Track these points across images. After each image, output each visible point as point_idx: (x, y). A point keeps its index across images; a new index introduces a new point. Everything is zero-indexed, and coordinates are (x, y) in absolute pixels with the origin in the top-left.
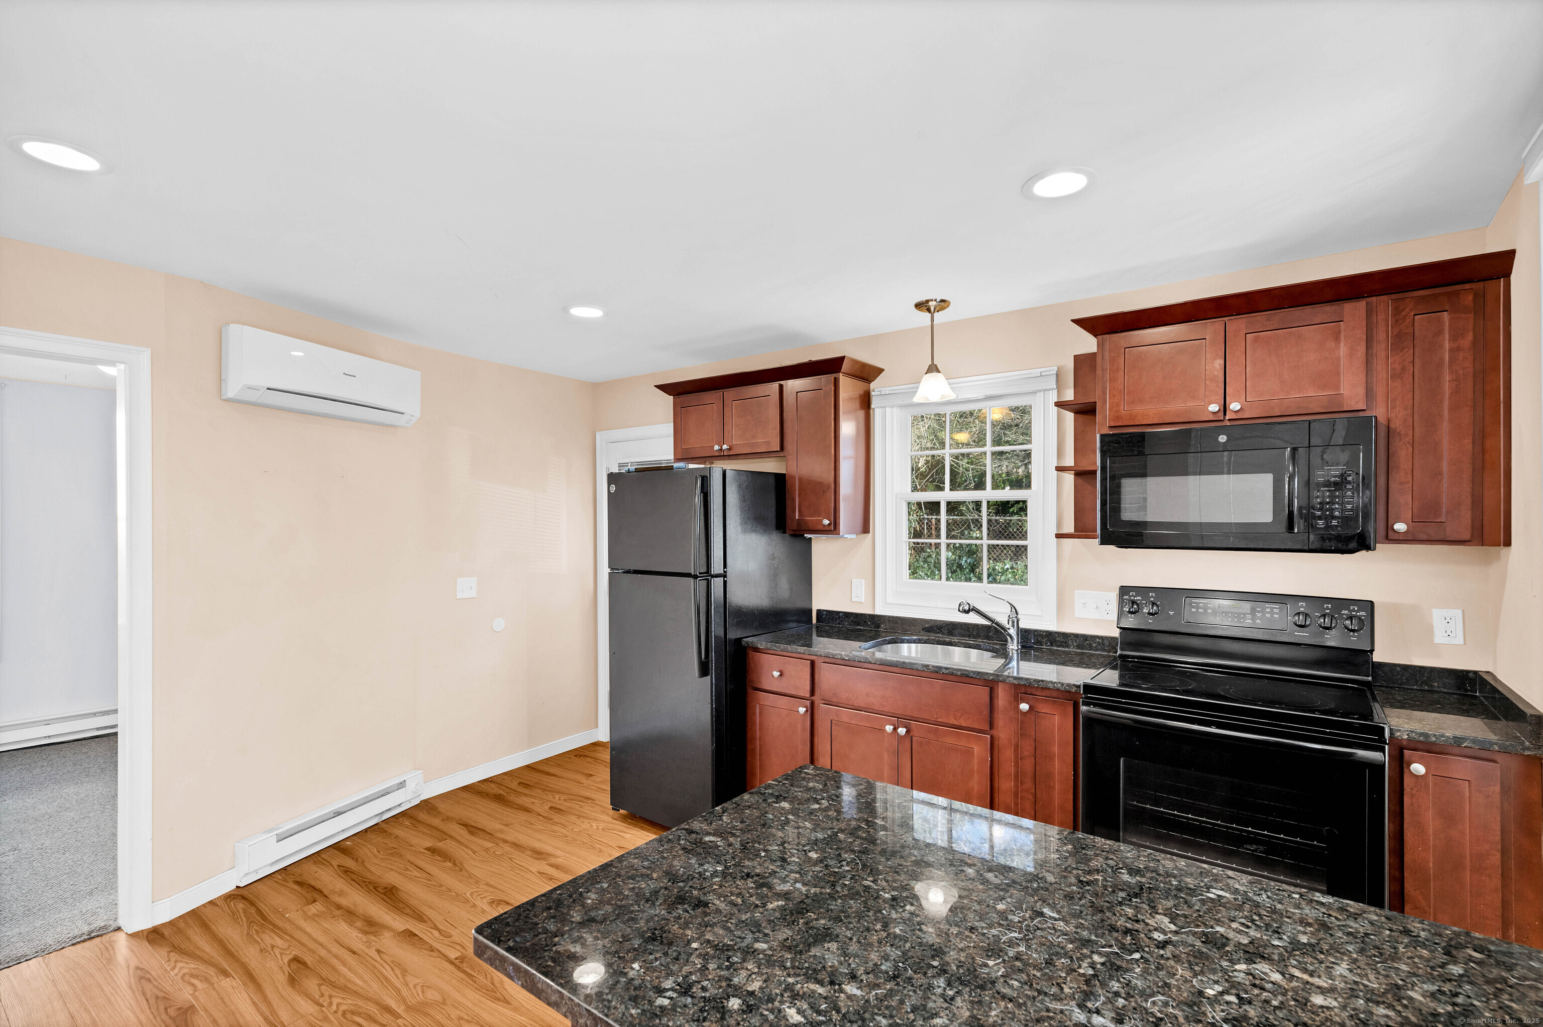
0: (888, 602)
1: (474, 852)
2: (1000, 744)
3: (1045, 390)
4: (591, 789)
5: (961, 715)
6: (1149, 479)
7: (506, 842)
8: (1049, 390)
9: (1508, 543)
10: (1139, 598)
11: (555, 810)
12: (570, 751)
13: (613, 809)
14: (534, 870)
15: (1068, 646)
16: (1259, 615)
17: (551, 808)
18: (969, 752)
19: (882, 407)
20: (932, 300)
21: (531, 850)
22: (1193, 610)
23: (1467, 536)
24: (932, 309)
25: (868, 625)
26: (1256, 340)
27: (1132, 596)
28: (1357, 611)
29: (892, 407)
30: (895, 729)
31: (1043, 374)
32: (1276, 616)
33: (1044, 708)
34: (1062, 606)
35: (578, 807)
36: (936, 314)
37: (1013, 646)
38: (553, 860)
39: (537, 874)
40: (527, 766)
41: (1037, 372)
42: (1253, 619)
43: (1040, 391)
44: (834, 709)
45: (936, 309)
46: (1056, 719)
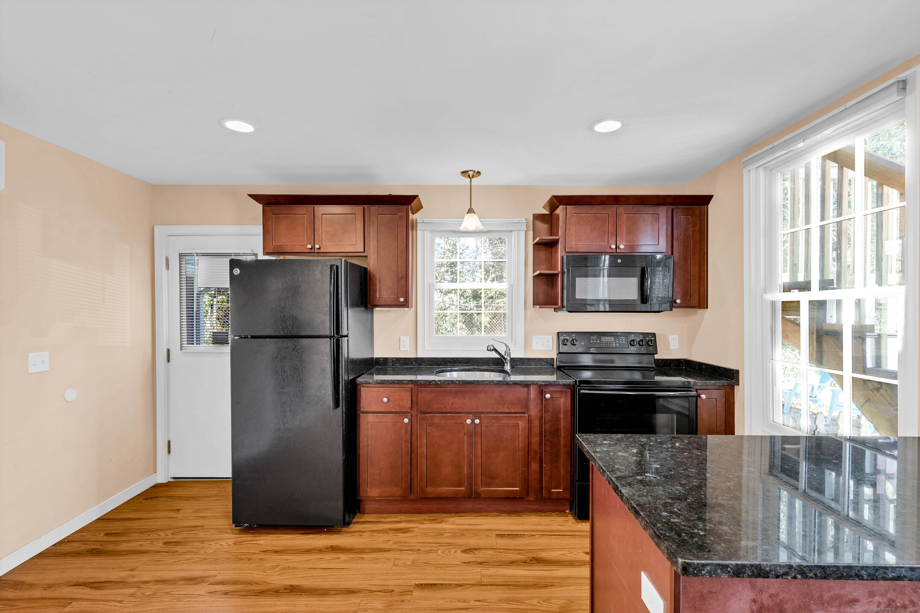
0: (425, 349)
1: (120, 602)
2: (532, 418)
3: (518, 231)
4: (189, 519)
5: (511, 407)
6: (589, 278)
7: (147, 582)
8: (520, 230)
9: (707, 308)
10: (568, 337)
11: (173, 544)
12: (135, 497)
13: (236, 526)
14: (203, 593)
15: (530, 365)
16: (617, 342)
17: (165, 543)
18: (516, 426)
19: (422, 230)
20: (470, 171)
21: (182, 580)
22: (592, 341)
23: (697, 305)
24: (471, 176)
25: (413, 365)
26: (628, 217)
27: (565, 336)
28: (651, 338)
29: (427, 231)
30: (473, 421)
31: (520, 221)
32: (624, 342)
33: (557, 395)
34: (527, 343)
35: (192, 536)
36: (473, 179)
37: (508, 367)
38: (212, 580)
39: (208, 595)
40: (100, 519)
41: (516, 220)
42: (616, 344)
43: (515, 231)
44: (429, 416)
45: (473, 176)
46: (562, 400)
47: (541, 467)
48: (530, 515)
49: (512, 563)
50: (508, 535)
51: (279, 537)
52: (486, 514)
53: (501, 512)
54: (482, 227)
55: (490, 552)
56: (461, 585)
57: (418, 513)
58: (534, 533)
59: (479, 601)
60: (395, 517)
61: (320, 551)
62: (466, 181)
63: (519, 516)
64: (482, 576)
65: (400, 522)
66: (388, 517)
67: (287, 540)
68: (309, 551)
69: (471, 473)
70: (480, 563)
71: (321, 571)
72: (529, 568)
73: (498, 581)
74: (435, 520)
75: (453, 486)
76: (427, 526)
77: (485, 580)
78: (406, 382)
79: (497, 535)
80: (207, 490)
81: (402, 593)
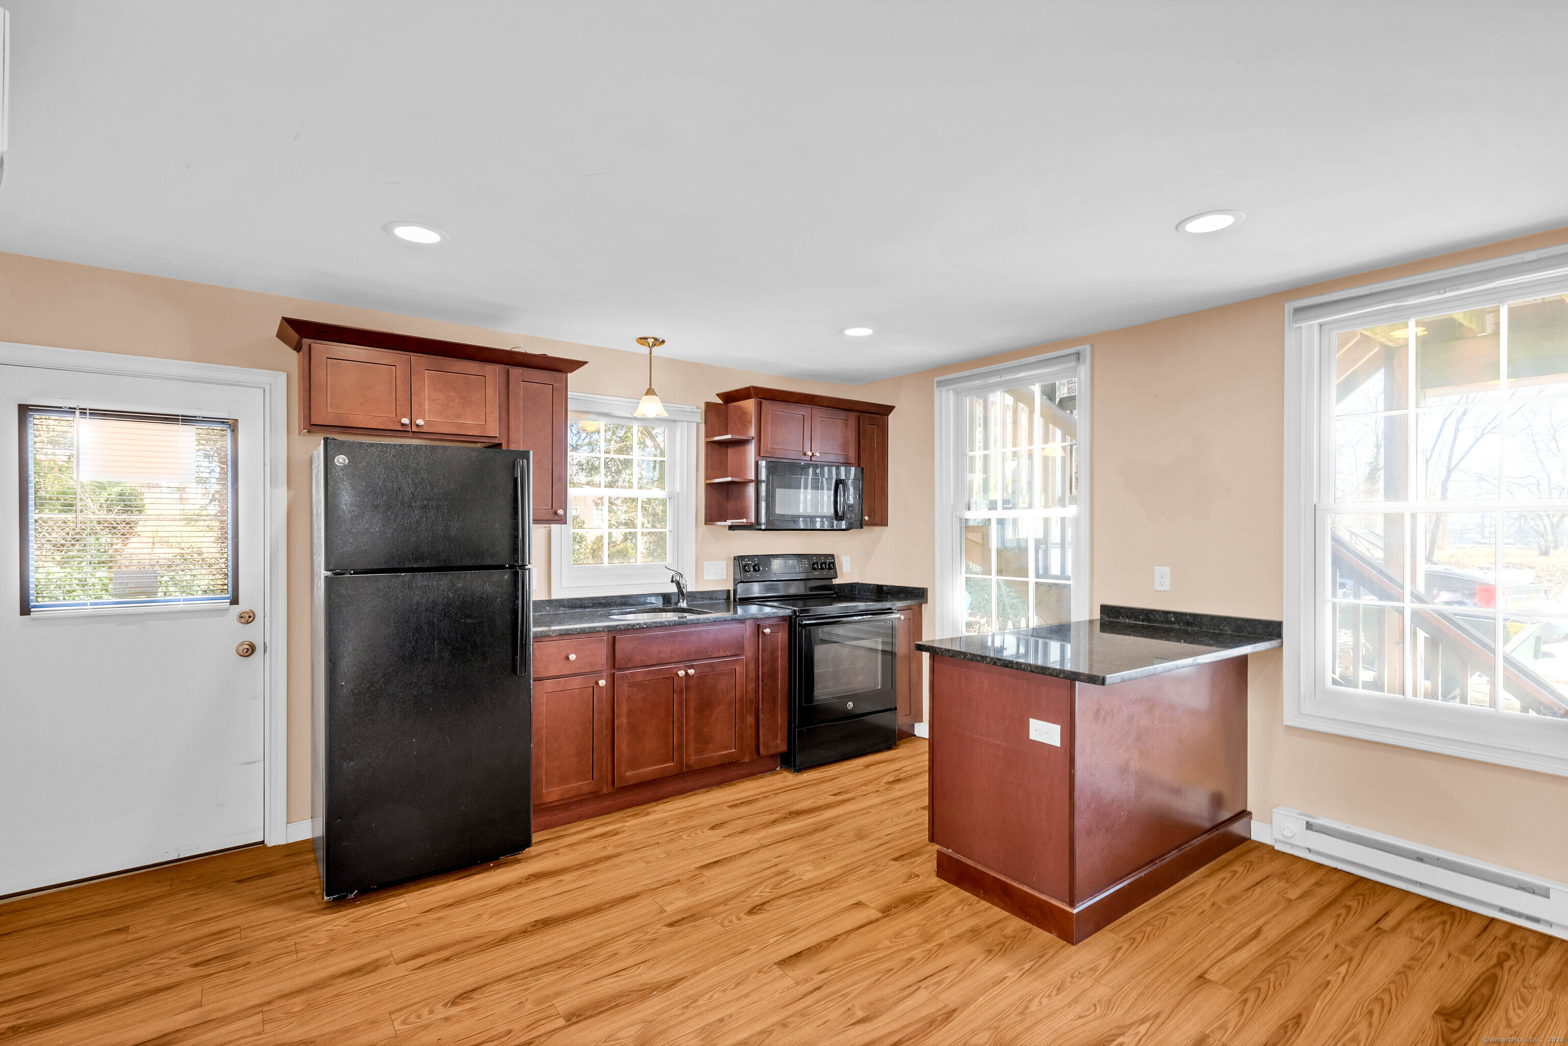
0: (563, 586)
2: (748, 660)
3: (688, 422)
5: (727, 649)
8: (690, 422)
9: (887, 524)
10: (750, 562)
18: (733, 672)
20: (652, 337)
23: (876, 522)
24: (651, 345)
26: (822, 421)
27: (747, 561)
28: (832, 559)
31: (693, 410)
33: (775, 630)
34: (698, 573)
36: (654, 349)
37: (684, 604)
41: (688, 408)
42: (799, 568)
43: (683, 421)
44: (630, 673)
45: (654, 345)
46: (780, 635)
47: (757, 719)
48: (744, 782)
49: (774, 822)
50: (741, 803)
51: (422, 893)
52: (692, 793)
53: (709, 786)
54: (665, 415)
55: (739, 821)
56: (747, 853)
57: (605, 814)
58: (766, 795)
59: (780, 857)
60: (578, 826)
61: (519, 884)
62: (646, 350)
63: (731, 785)
64: (759, 840)
65: (593, 828)
66: (568, 829)
67: (446, 890)
68: (502, 889)
69: (682, 742)
70: (743, 832)
71: (556, 898)
72: (795, 821)
73: (779, 838)
74: (637, 814)
75: (659, 763)
76: (634, 822)
77: (764, 842)
78: (601, 629)
79: (730, 807)
80: (129, 893)
81: (692, 878)
